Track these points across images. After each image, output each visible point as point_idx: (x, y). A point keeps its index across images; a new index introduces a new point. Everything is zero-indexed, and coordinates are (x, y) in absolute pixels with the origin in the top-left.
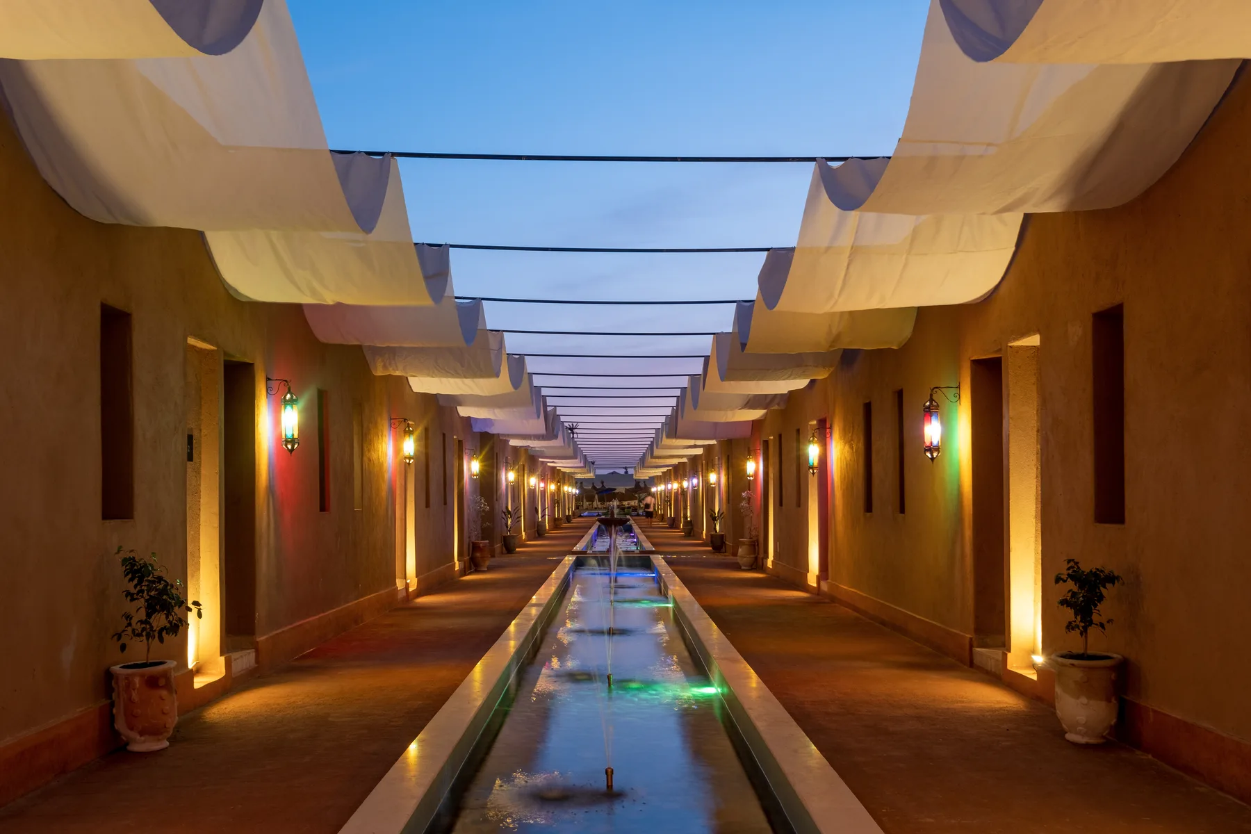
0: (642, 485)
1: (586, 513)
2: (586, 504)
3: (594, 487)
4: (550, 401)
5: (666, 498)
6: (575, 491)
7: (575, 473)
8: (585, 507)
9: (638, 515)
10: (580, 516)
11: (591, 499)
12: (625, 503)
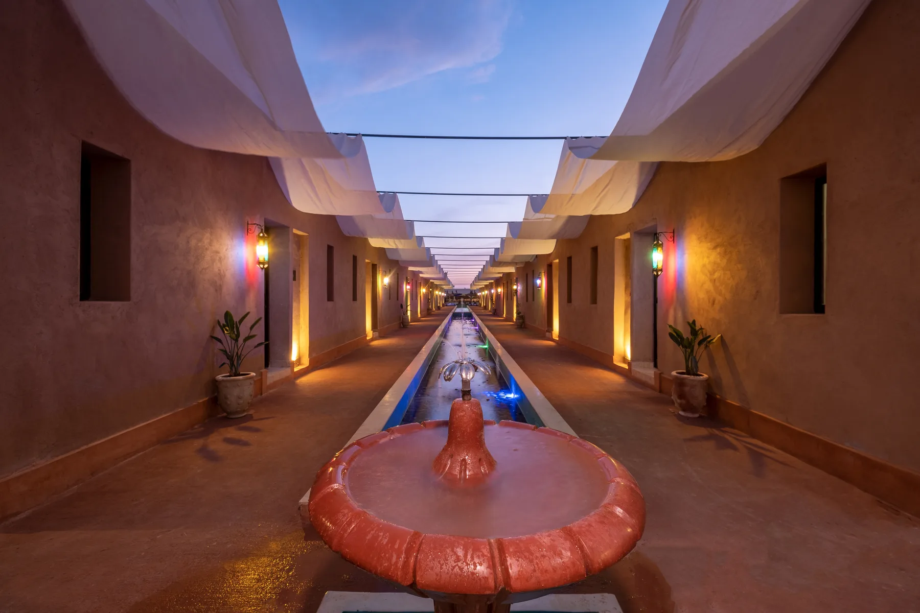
0: (473, 292)
1: (450, 304)
2: (450, 300)
3: (453, 293)
4: (444, 270)
5: (486, 298)
6: (444, 294)
7: (441, 285)
8: (450, 301)
9: (471, 305)
10: (447, 306)
11: (452, 298)
12: (465, 300)
